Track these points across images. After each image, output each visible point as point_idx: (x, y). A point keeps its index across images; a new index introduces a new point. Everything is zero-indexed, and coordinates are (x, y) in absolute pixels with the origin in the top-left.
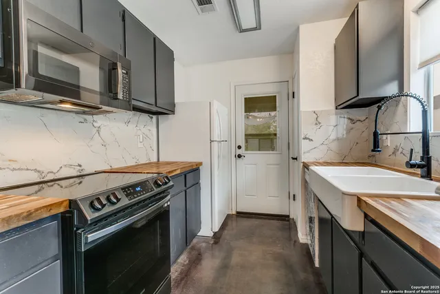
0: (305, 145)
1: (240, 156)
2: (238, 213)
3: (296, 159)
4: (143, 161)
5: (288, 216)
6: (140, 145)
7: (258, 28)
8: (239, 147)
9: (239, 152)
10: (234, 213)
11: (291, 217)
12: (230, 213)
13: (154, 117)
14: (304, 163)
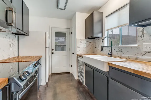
0: (78, 49)
1: (53, 53)
2: (52, 74)
3: (74, 53)
4: (12, 56)
5: (69, 72)
6: (11, 49)
7: (64, 9)
8: (53, 50)
9: (53, 51)
10: (51, 74)
11: (70, 72)
12: (49, 74)
13: (17, 36)
14: (77, 55)
